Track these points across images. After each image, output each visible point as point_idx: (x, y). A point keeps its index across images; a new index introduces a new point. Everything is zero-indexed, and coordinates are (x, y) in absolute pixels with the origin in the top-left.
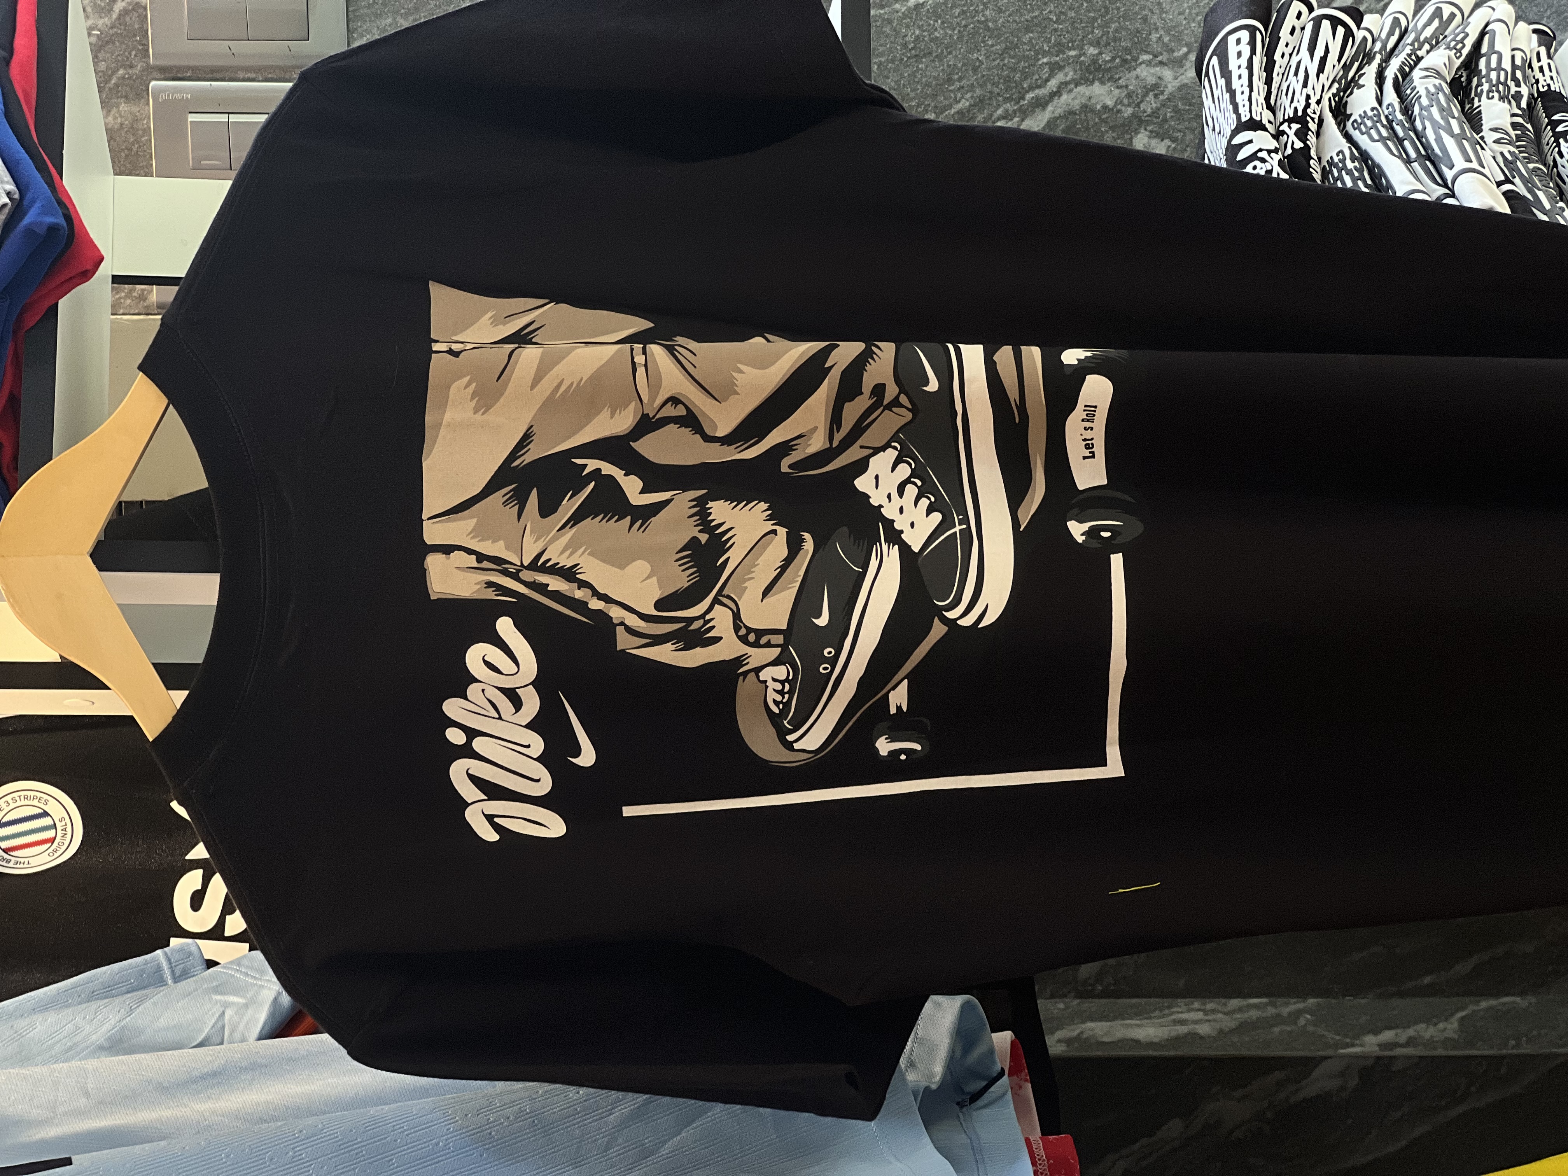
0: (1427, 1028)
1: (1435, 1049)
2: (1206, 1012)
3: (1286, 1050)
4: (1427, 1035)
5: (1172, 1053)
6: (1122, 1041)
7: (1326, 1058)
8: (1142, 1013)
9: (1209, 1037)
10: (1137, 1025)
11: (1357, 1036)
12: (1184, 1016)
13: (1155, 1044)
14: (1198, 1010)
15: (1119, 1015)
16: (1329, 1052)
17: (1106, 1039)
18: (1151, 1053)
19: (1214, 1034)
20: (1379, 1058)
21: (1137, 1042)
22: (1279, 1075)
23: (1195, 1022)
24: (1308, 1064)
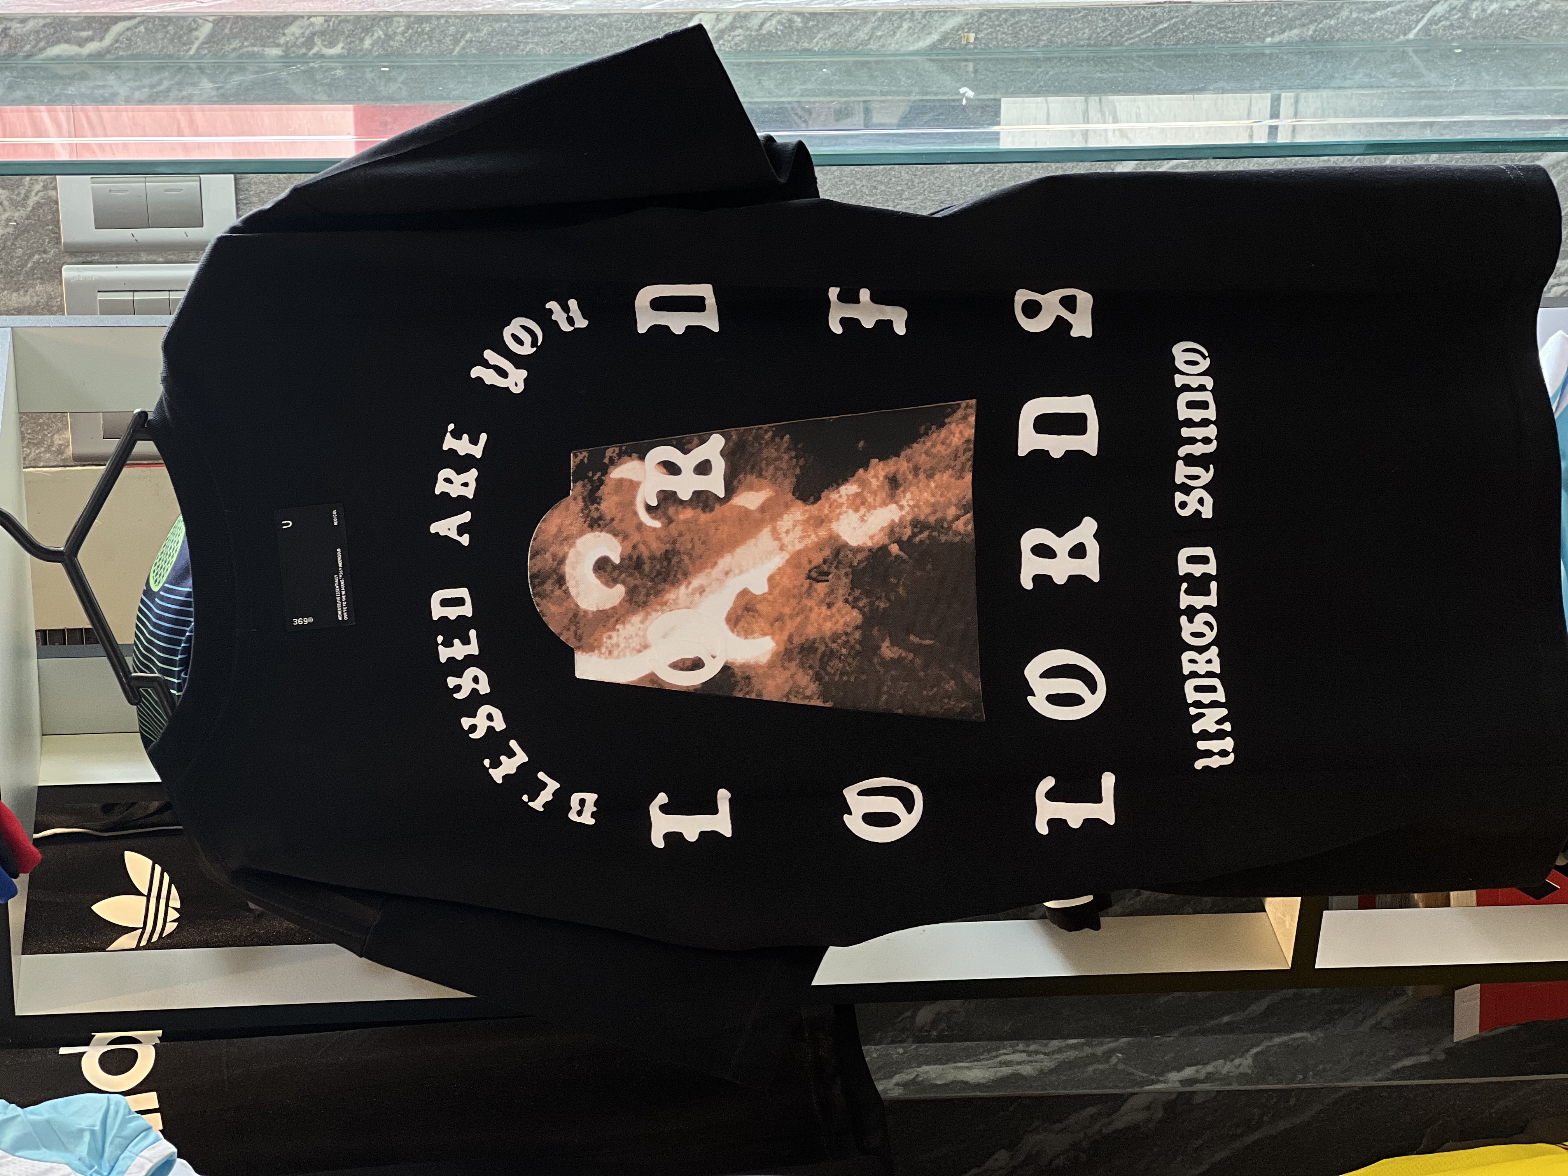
0: (1225, 1064)
1: (1230, 1084)
2: (1029, 1053)
3: (1098, 1088)
4: (1224, 1072)
5: (996, 1094)
6: (953, 1082)
7: (1133, 1094)
8: (971, 1056)
9: (1032, 1077)
10: (966, 1067)
11: (1162, 1074)
12: (1009, 1058)
13: (983, 1085)
14: (1023, 1051)
15: (951, 1059)
16: (1137, 1089)
17: (939, 1082)
18: (978, 1094)
19: (1035, 1073)
20: (1180, 1093)
21: (966, 1083)
22: (1092, 1110)
23: (1019, 1063)
24: (1119, 1100)
